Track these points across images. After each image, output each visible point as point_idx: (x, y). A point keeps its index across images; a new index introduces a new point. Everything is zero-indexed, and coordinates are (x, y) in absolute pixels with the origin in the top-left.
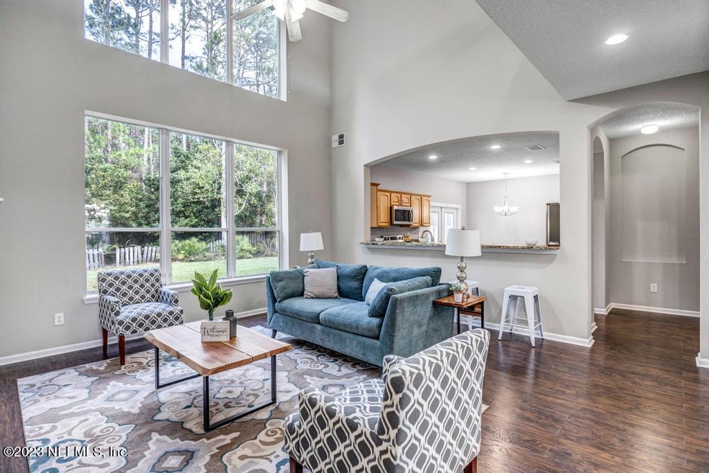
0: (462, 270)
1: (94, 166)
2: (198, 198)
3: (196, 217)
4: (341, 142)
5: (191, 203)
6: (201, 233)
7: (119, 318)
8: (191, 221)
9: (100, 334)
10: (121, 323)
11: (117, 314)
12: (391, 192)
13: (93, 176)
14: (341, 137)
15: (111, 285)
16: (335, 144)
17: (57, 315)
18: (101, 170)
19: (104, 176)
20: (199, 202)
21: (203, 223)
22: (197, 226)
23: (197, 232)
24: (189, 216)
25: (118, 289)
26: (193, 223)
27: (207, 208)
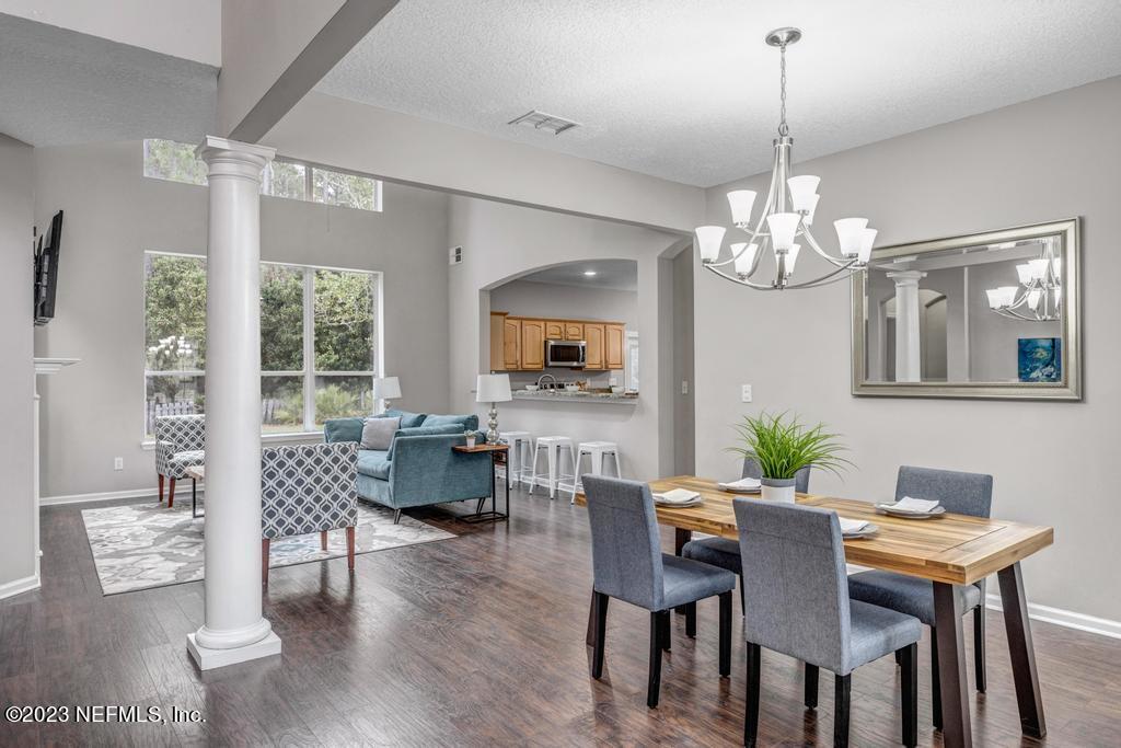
0: (494, 416)
1: (184, 275)
2: (339, 322)
3: (336, 352)
4: (458, 259)
5: (328, 328)
6: (346, 378)
7: (172, 461)
8: (329, 359)
9: (156, 481)
10: (173, 465)
11: (170, 457)
12: (545, 320)
13: (181, 290)
14: (458, 251)
15: (167, 431)
16: (453, 260)
17: (116, 459)
18: (193, 279)
19: (196, 290)
20: (342, 328)
21: (348, 361)
22: (337, 369)
23: (339, 377)
24: (327, 350)
25: (174, 435)
26: (332, 361)
27: (354, 337)
